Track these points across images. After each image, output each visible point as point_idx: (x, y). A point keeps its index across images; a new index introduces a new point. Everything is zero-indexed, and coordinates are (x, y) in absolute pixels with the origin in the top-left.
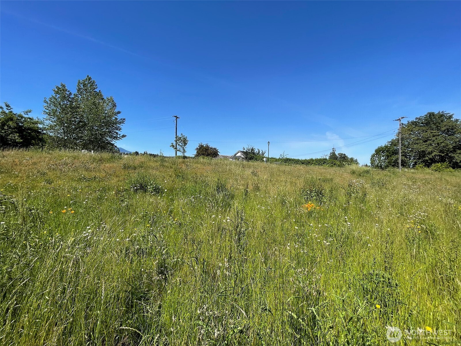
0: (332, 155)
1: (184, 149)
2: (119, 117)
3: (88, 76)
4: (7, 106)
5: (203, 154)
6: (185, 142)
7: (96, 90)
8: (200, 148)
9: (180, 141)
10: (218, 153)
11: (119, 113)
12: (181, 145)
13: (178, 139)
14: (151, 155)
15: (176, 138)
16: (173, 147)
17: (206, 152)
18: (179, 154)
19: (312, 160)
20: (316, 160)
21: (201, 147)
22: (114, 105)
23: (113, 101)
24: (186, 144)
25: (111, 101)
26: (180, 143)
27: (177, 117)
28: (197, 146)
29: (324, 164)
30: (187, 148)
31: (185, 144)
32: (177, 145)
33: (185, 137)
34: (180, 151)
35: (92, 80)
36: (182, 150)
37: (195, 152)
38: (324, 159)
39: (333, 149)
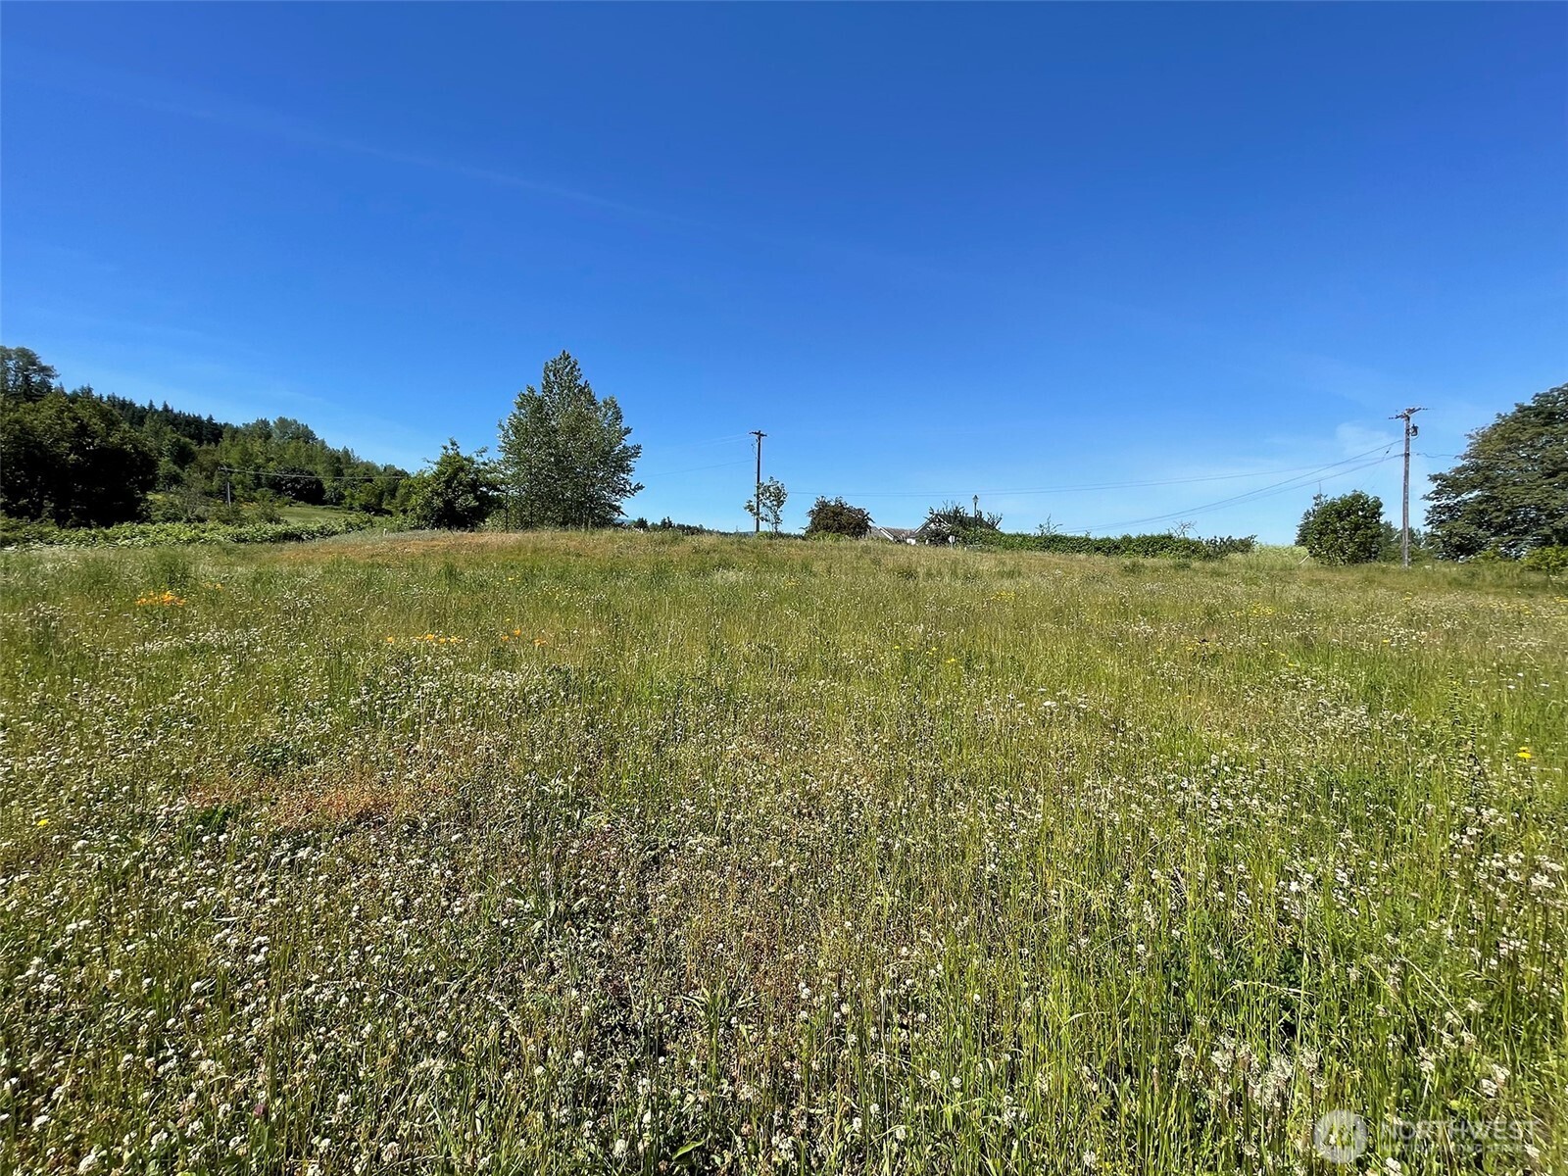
0: (1312, 519)
1: (777, 517)
2: (629, 441)
3: (564, 352)
4: (453, 444)
5: (827, 528)
6: (779, 498)
7: (578, 382)
8: (820, 510)
9: (768, 494)
10: (870, 523)
11: (628, 431)
12: (769, 504)
13: (762, 490)
14: (682, 527)
15: (758, 488)
16: (751, 510)
17: (835, 520)
18: (765, 527)
19: (1127, 540)
20: (1138, 539)
21: (823, 506)
22: (618, 417)
23: (615, 407)
24: (782, 501)
25: (611, 404)
26: (768, 501)
27: (760, 435)
28: (812, 505)
29: (1162, 550)
30: (784, 512)
31: (780, 503)
32: (761, 506)
33: (779, 485)
34: (767, 521)
35: (572, 359)
36: (771, 517)
37: (807, 522)
38: (1164, 538)
39: (1319, 497)
